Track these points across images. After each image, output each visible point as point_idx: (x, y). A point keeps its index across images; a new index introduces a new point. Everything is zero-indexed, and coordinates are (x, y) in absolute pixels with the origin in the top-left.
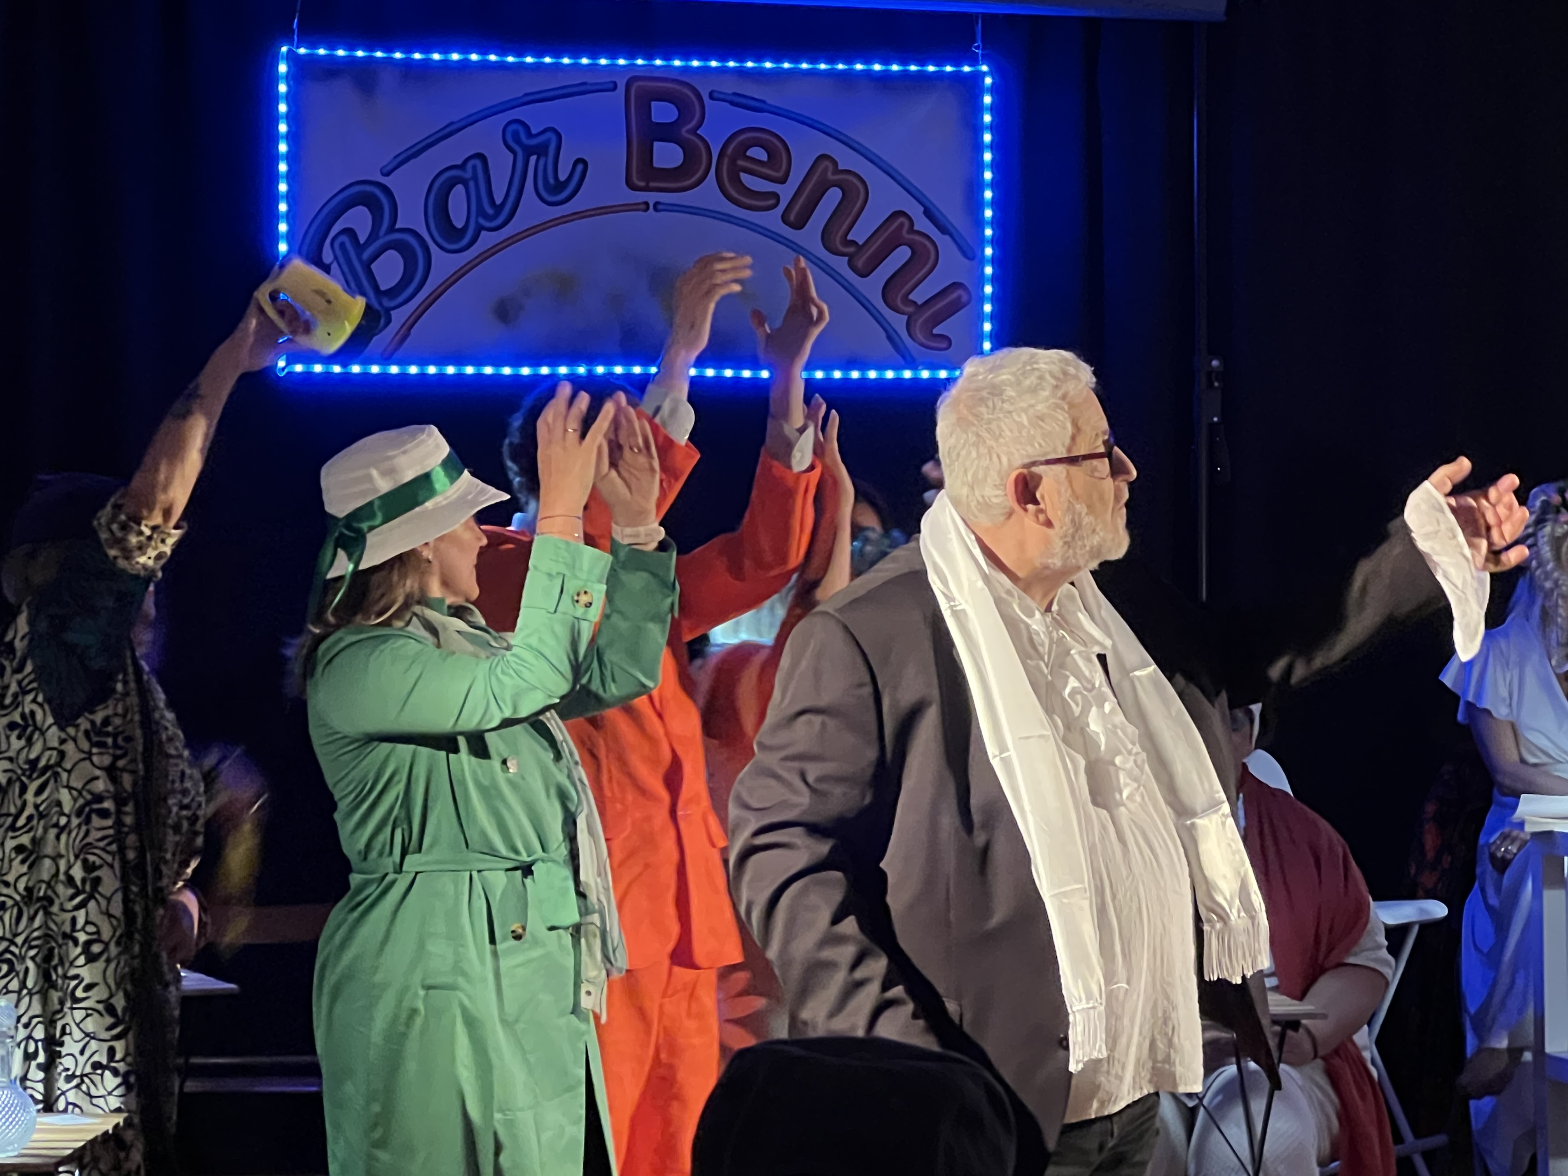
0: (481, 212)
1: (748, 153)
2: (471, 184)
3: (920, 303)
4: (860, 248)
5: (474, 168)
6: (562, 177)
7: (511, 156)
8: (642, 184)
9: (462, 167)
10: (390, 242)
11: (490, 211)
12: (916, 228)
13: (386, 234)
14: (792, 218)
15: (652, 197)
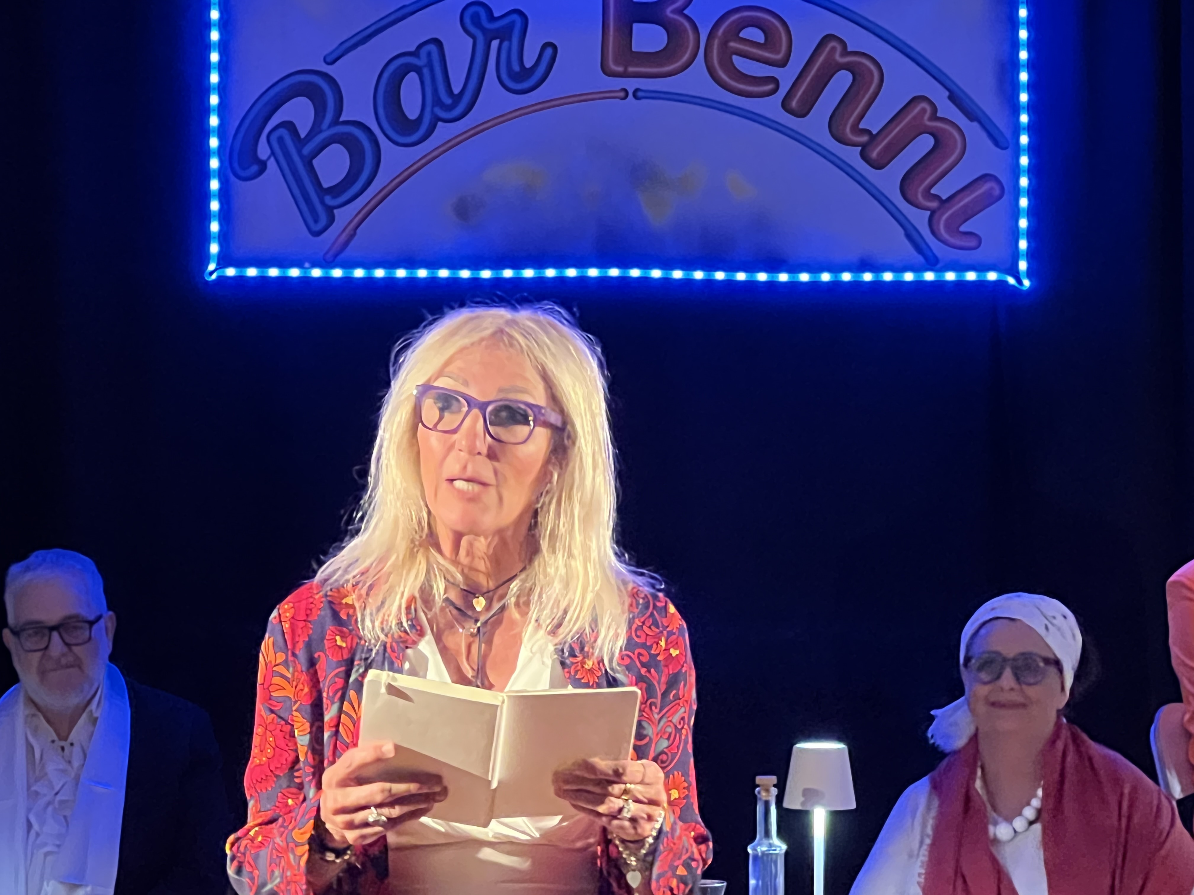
0: (438, 102)
1: (741, 35)
2: (426, 71)
3: (944, 198)
4: (873, 138)
5: (429, 54)
6: (528, 64)
7: (470, 41)
8: (620, 69)
9: (415, 54)
10: (335, 135)
11: (448, 101)
12: (939, 115)
13: (330, 126)
14: (794, 104)
15: (631, 84)
